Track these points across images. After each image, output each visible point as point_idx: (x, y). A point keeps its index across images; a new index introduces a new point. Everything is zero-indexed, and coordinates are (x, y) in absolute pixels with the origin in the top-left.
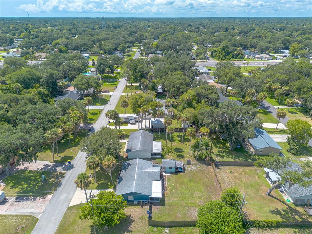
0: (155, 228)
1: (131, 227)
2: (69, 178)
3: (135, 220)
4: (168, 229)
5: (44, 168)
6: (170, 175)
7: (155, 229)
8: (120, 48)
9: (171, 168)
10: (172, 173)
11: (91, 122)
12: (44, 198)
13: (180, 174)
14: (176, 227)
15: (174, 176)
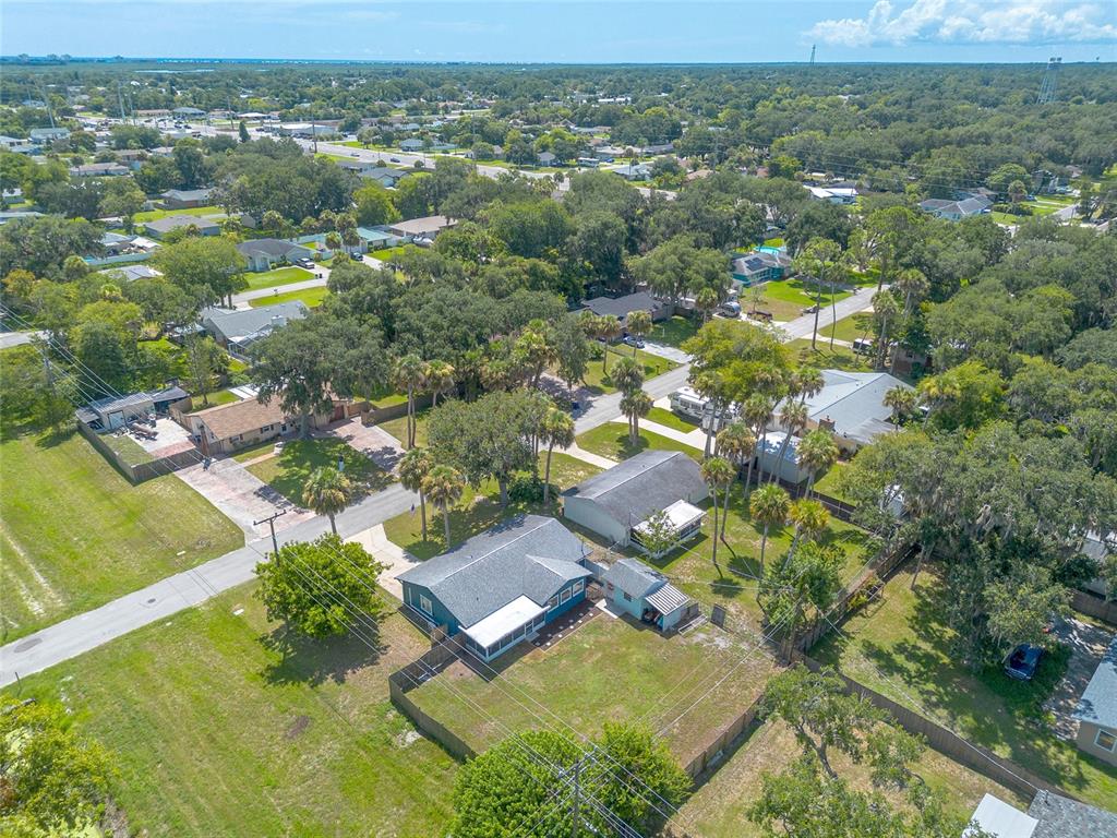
0: (395, 712)
1: (354, 673)
2: (387, 497)
3: (382, 664)
4: (420, 736)
5: (378, 453)
6: (616, 617)
7: (392, 714)
8: (996, 177)
9: (628, 597)
10: (626, 616)
11: (605, 388)
12: (301, 513)
13: (648, 632)
14: (441, 745)
15: (624, 627)
